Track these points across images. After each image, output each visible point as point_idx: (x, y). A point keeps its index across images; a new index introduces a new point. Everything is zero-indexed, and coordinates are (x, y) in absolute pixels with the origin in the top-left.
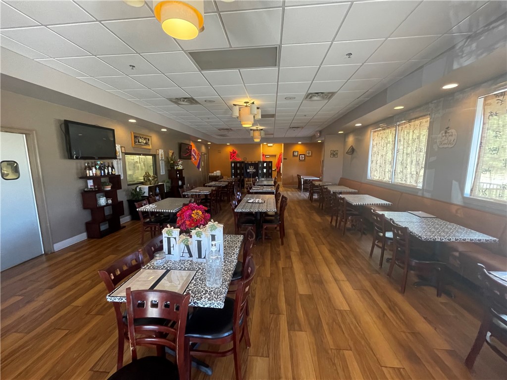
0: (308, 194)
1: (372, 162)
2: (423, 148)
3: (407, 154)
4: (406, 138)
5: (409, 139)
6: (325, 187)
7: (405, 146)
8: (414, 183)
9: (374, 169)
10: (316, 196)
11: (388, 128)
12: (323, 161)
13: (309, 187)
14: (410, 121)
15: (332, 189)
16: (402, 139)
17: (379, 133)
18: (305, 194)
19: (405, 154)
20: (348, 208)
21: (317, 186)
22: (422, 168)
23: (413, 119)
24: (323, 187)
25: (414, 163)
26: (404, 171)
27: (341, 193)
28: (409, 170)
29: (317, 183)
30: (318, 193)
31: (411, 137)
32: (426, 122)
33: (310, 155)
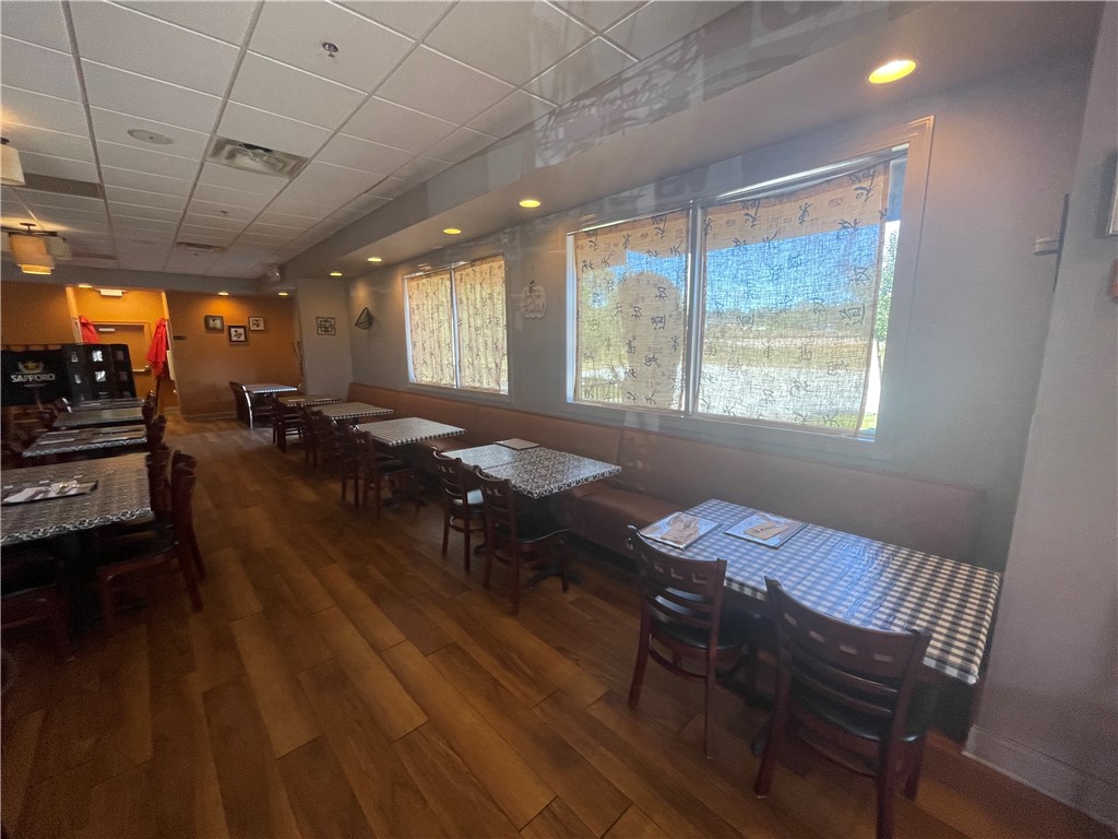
0: (269, 433)
1: (414, 345)
2: (501, 317)
3: (477, 329)
4: (471, 296)
5: (476, 299)
6: (315, 409)
7: (471, 313)
8: (493, 385)
9: (420, 361)
10: (293, 435)
11: (436, 274)
12: (299, 344)
13: (272, 412)
14: (473, 262)
15: (335, 413)
16: (464, 299)
17: (420, 282)
18: (260, 434)
19: (472, 329)
20: (380, 455)
21: (292, 410)
22: (503, 355)
23: (478, 260)
24: (308, 411)
25: (490, 345)
26: (476, 362)
27: (356, 421)
28: (483, 361)
29: (291, 402)
30: (297, 425)
31: (478, 296)
32: (498, 268)
33: (261, 327)
